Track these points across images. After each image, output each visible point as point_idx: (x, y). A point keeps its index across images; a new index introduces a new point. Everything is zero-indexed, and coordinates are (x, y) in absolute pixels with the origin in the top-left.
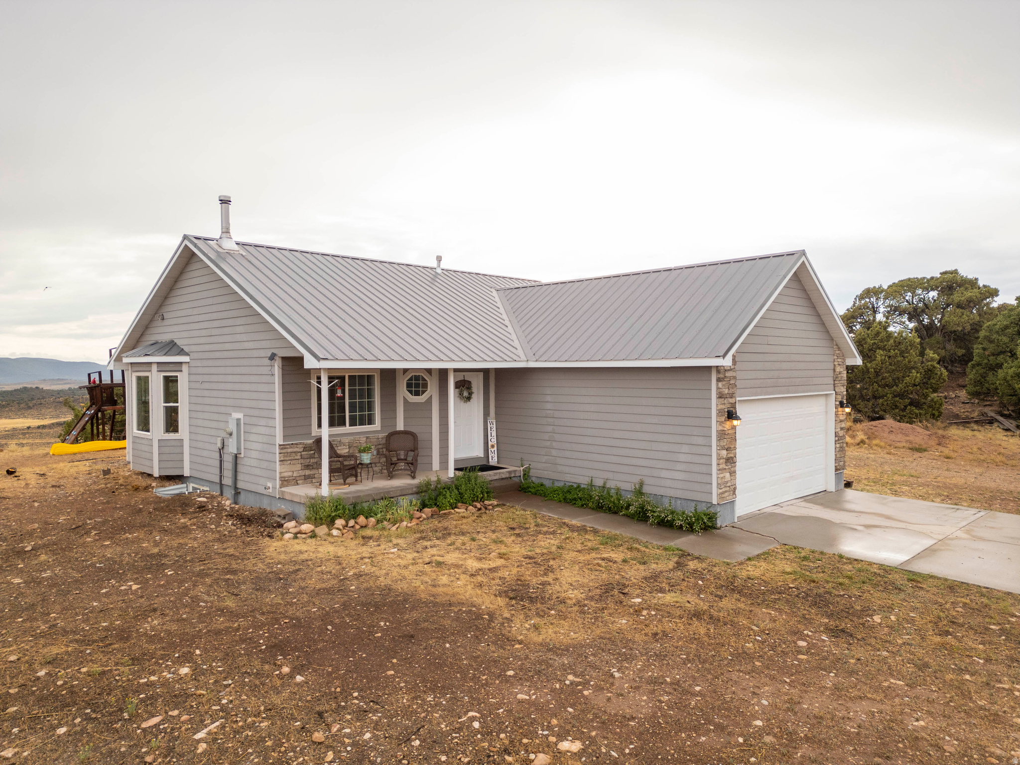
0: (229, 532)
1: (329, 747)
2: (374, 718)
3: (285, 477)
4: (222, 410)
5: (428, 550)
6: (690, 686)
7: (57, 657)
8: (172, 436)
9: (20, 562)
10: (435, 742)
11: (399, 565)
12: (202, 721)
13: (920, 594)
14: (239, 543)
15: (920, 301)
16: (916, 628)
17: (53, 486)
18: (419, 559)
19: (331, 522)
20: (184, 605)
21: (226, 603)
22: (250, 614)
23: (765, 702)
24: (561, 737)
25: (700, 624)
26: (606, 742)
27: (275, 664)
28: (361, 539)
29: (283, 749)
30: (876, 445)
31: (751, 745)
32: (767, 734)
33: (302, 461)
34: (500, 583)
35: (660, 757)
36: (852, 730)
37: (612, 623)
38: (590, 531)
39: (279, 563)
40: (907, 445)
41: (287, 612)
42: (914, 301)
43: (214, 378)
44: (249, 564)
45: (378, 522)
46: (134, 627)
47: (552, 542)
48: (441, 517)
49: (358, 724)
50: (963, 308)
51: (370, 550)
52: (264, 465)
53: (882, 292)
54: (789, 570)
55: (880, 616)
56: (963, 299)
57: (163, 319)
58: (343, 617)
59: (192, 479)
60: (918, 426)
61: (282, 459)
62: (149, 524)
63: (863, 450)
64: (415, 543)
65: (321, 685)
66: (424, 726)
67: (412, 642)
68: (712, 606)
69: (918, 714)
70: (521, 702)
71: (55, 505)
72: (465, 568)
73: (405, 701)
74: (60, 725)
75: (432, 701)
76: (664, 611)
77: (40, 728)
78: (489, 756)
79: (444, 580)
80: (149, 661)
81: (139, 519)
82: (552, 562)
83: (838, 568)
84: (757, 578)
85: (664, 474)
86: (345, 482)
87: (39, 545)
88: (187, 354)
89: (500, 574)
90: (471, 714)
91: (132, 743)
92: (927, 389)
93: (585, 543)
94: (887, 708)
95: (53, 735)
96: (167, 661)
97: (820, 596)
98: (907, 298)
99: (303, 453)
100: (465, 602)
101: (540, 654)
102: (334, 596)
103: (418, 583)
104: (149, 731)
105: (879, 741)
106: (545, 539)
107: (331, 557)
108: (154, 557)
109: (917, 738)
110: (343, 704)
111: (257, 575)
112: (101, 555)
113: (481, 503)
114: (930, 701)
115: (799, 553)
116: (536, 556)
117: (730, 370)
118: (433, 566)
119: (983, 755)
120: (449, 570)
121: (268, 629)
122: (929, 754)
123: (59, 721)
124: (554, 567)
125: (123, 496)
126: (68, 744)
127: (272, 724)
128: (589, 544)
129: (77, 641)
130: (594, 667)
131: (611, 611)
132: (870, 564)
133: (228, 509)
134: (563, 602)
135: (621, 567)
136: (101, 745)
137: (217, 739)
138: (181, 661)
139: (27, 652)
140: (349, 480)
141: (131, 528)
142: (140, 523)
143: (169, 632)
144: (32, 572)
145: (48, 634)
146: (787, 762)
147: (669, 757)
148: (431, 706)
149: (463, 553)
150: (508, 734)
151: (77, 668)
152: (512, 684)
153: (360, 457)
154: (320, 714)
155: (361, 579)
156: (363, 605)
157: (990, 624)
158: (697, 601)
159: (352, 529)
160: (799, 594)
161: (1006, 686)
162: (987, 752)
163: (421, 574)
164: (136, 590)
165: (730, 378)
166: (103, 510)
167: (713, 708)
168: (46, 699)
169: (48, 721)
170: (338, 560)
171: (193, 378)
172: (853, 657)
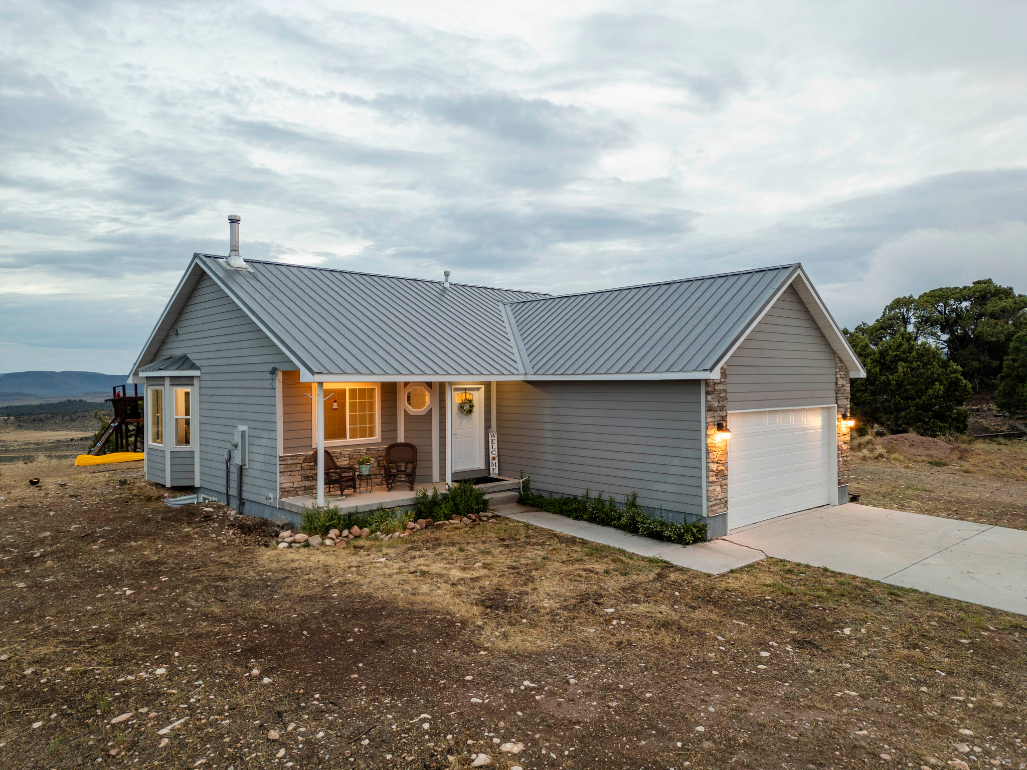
0: (229, 541)
1: (283, 744)
2: (330, 718)
3: (285, 488)
4: (229, 422)
5: (417, 560)
6: (642, 693)
7: (45, 657)
8: (184, 448)
9: (27, 567)
10: (383, 741)
11: (384, 574)
12: (168, 718)
13: (897, 608)
14: (236, 552)
15: (953, 311)
16: (885, 641)
17: (71, 496)
18: (405, 568)
19: (325, 532)
20: (172, 609)
21: (212, 609)
22: (233, 619)
23: (712, 709)
24: (505, 739)
25: (667, 634)
26: (548, 744)
27: (246, 667)
28: (352, 548)
29: (239, 745)
30: (894, 459)
31: (688, 750)
32: (707, 740)
33: (303, 472)
34: (479, 592)
35: (597, 759)
36: (793, 738)
37: (580, 632)
38: (580, 542)
39: (270, 571)
40: (927, 459)
41: (268, 617)
42: (947, 311)
43: (222, 392)
44: (240, 572)
45: (372, 532)
46: (121, 630)
47: (539, 553)
48: (435, 528)
49: (314, 723)
50: (996, 318)
51: (359, 559)
52: (266, 476)
53: (912, 302)
54: (768, 582)
55: (849, 629)
56: (997, 308)
57: (177, 334)
58: (320, 623)
59: (202, 490)
60: (940, 439)
61: (282, 470)
62: (154, 533)
63: (880, 464)
64: (404, 553)
65: (286, 687)
66: (376, 727)
67: (381, 648)
68: (683, 617)
69: (863, 724)
70: (474, 705)
71: (69, 514)
72: (448, 577)
73: (363, 703)
74: (37, 720)
75: (388, 703)
76: (634, 621)
77: (18, 722)
78: (432, 755)
79: (425, 588)
80: (129, 661)
81: (146, 528)
82: (534, 573)
83: (820, 581)
84: (735, 590)
85: (656, 486)
86: (342, 493)
87: (48, 551)
88: (198, 368)
89: (480, 584)
90: (423, 716)
91: (100, 737)
92: (951, 401)
93: (571, 554)
94: (833, 717)
95: (29, 729)
96: (147, 662)
97: (794, 608)
98: (939, 308)
99: (303, 465)
100: (441, 610)
101: (503, 660)
102: (315, 603)
103: (397, 591)
104: (118, 726)
105: (817, 749)
106: (533, 550)
107: (321, 565)
108: (153, 564)
109: (855, 746)
110: (303, 704)
111: (246, 582)
112: (103, 562)
113: (476, 514)
114: (879, 712)
115: (784, 565)
116: (520, 566)
117: (721, 383)
118: (416, 576)
119: (917, 763)
120: (432, 579)
121: (248, 633)
122: (864, 761)
123: (37, 716)
124: (536, 577)
125: (136, 505)
126: (41, 737)
127: (233, 722)
128: (575, 555)
129: (66, 642)
130: (551, 673)
131: (581, 620)
132: (854, 578)
133: (232, 518)
134: (536, 611)
135: (602, 577)
136: (71, 738)
137: (180, 735)
138: (158, 663)
139: (18, 652)
140: (346, 492)
141: (136, 536)
142: (146, 532)
143: (153, 636)
144: (36, 577)
145: (41, 635)
146: (720, 766)
147: (606, 760)
148: (387, 708)
149: (449, 563)
150: (455, 736)
151: (61, 667)
152: (469, 689)
153: (359, 468)
154: (280, 714)
155: (345, 587)
156: (342, 611)
157: (961, 637)
158: (669, 611)
159: (345, 539)
160: (774, 606)
161: (961, 698)
162: (922, 760)
163: (403, 583)
164: (130, 595)
165: (720, 391)
166: (113, 520)
167: (658, 714)
168: (28, 695)
169: (27, 716)
170: (326, 569)
171: (204, 391)
172: (812, 668)
